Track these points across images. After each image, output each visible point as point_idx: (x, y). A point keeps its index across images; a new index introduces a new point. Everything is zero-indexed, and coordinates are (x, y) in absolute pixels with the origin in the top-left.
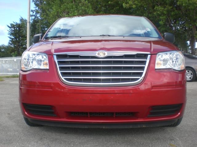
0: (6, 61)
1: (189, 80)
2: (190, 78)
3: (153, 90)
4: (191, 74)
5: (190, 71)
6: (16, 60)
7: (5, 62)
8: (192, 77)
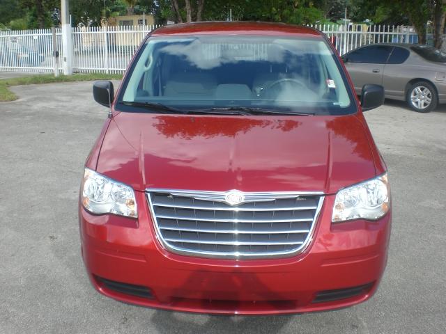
0: (15, 38)
1: (423, 107)
2: (425, 104)
3: (323, 266)
4: (428, 96)
5: (426, 89)
6: (37, 38)
7: (13, 42)
8: (429, 103)
